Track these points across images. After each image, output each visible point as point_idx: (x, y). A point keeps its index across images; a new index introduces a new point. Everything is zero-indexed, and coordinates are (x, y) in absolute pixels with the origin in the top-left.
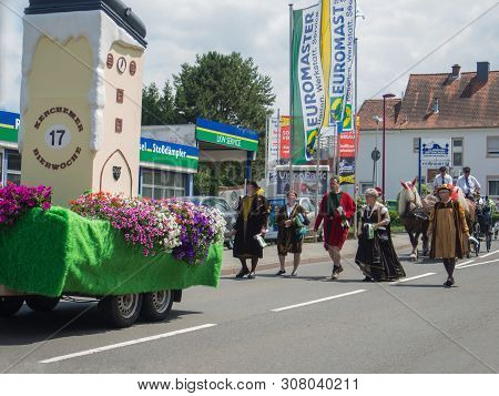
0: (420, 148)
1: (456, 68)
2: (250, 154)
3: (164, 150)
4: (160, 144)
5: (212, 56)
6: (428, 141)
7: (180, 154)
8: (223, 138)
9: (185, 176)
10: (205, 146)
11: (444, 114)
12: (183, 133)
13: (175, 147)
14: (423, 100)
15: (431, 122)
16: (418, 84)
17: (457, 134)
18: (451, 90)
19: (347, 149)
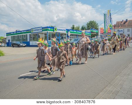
0: (119, 31)
1: (123, 20)
2: (97, 33)
3: (87, 33)
4: (86, 32)
5: (91, 21)
6: (120, 30)
7: (89, 33)
8: (94, 31)
9: (90, 36)
10: (92, 32)
11: (121, 26)
12: (89, 31)
13: (88, 32)
14: (118, 25)
15: (120, 28)
16: (118, 23)
17: (124, 29)
18: (122, 23)
19: (109, 32)
